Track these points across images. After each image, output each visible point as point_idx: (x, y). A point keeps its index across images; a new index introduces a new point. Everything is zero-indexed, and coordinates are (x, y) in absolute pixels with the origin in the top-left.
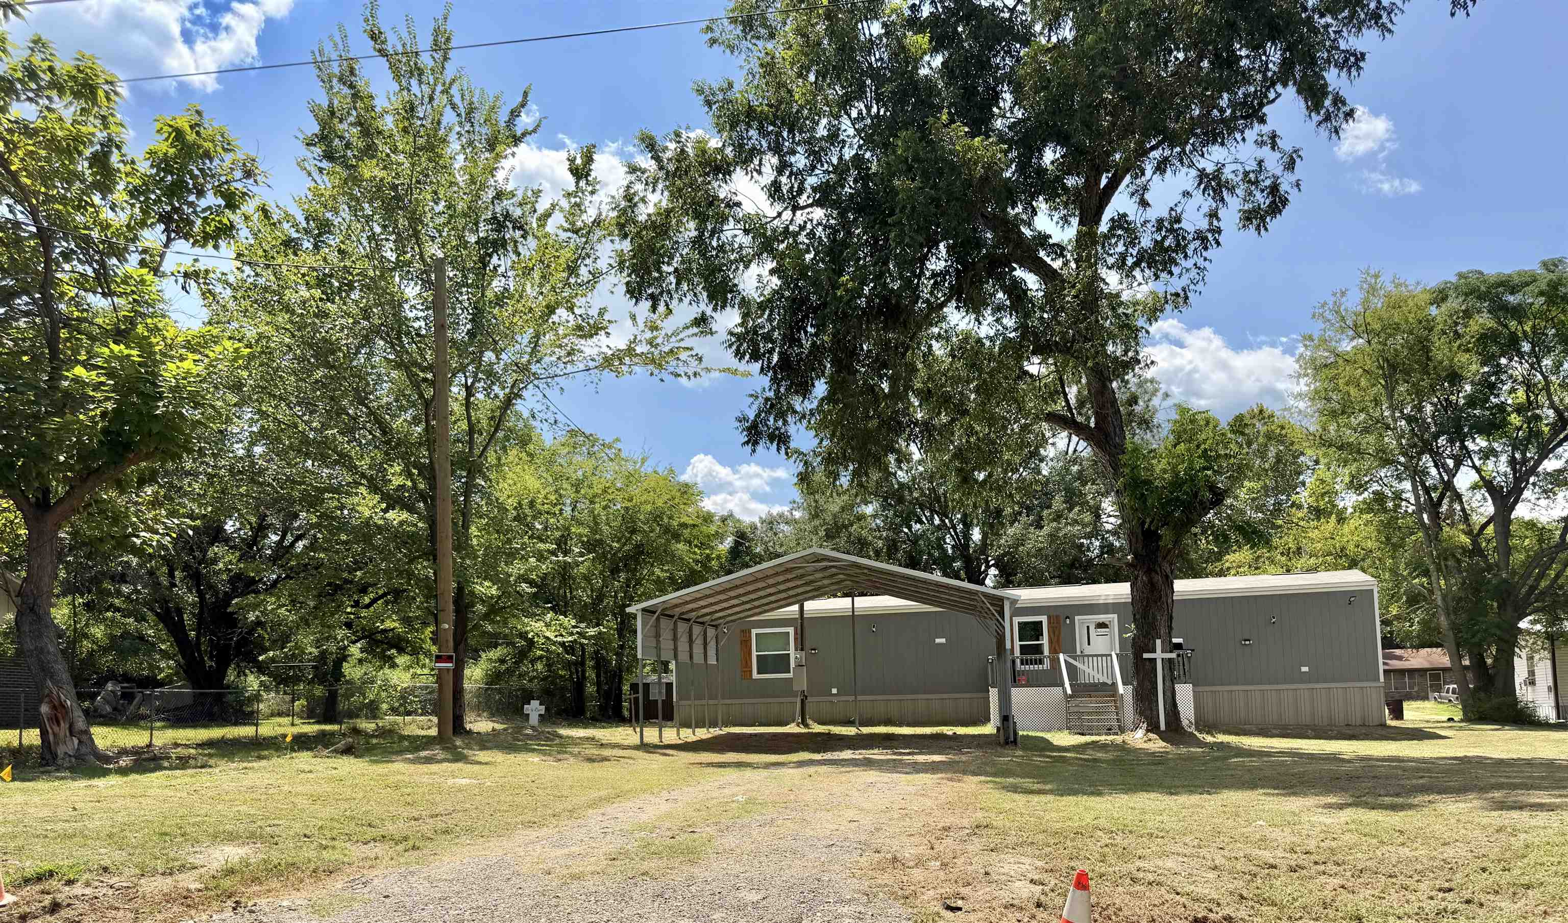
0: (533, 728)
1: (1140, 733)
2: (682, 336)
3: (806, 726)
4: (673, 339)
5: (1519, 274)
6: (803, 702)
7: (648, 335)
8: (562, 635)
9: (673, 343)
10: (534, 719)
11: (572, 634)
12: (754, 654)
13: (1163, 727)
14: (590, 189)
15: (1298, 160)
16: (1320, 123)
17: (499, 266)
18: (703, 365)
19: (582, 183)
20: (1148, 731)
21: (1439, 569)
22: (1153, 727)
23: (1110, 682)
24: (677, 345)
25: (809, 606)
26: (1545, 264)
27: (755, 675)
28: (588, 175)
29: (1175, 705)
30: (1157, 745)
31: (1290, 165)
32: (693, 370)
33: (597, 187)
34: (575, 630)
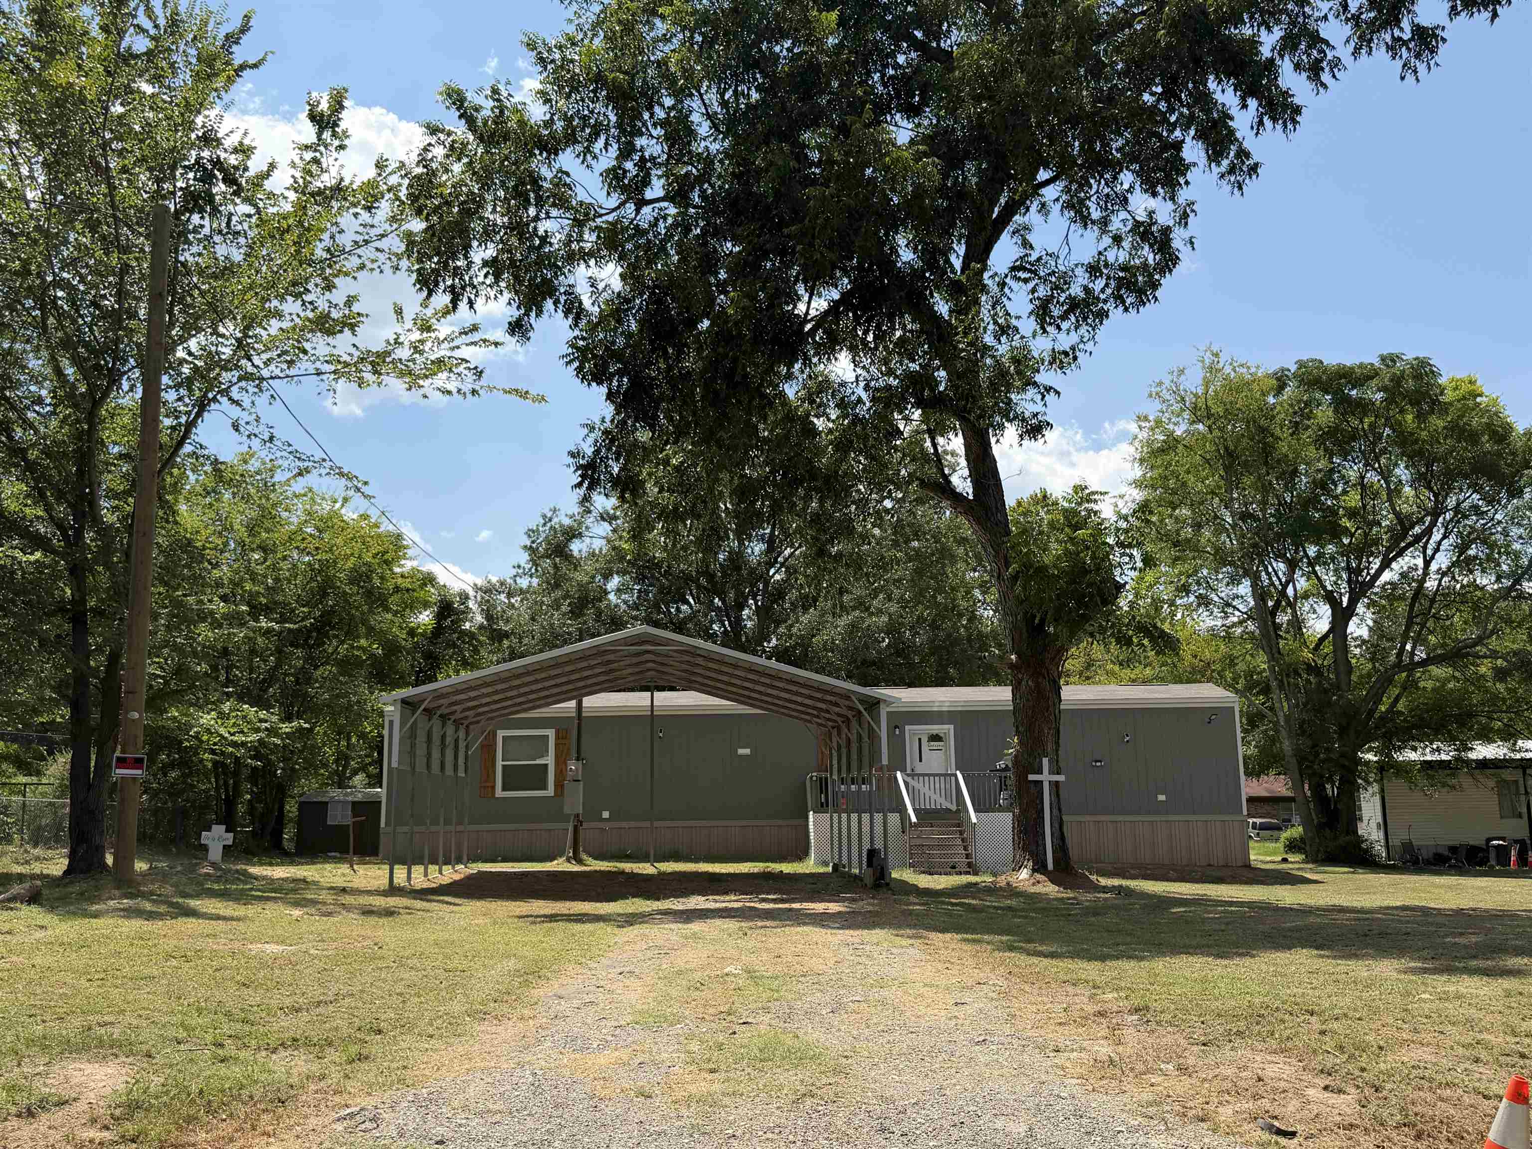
0: (213, 865)
1: (1024, 874)
2: (456, 343)
3: (580, 862)
4: (446, 345)
5: (1361, 366)
6: (576, 829)
7: (416, 336)
8: (242, 732)
9: (443, 352)
10: (215, 853)
11: (258, 730)
12: (500, 763)
13: (1050, 866)
14: (336, 143)
15: (1192, 215)
16: (1222, 176)
17: (202, 226)
18: (484, 381)
19: (327, 135)
20: (1034, 870)
21: (1281, 687)
22: (1039, 867)
23: (954, 808)
24: (449, 354)
25: (588, 702)
26: (1383, 359)
27: (499, 793)
28: (336, 125)
29: (1062, 838)
30: (1050, 889)
31: (1184, 219)
32: (470, 386)
33: (346, 142)
34: (264, 725)
